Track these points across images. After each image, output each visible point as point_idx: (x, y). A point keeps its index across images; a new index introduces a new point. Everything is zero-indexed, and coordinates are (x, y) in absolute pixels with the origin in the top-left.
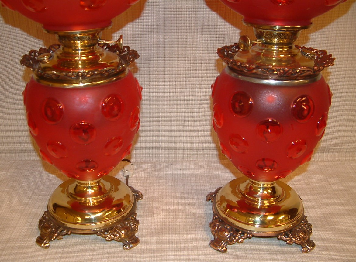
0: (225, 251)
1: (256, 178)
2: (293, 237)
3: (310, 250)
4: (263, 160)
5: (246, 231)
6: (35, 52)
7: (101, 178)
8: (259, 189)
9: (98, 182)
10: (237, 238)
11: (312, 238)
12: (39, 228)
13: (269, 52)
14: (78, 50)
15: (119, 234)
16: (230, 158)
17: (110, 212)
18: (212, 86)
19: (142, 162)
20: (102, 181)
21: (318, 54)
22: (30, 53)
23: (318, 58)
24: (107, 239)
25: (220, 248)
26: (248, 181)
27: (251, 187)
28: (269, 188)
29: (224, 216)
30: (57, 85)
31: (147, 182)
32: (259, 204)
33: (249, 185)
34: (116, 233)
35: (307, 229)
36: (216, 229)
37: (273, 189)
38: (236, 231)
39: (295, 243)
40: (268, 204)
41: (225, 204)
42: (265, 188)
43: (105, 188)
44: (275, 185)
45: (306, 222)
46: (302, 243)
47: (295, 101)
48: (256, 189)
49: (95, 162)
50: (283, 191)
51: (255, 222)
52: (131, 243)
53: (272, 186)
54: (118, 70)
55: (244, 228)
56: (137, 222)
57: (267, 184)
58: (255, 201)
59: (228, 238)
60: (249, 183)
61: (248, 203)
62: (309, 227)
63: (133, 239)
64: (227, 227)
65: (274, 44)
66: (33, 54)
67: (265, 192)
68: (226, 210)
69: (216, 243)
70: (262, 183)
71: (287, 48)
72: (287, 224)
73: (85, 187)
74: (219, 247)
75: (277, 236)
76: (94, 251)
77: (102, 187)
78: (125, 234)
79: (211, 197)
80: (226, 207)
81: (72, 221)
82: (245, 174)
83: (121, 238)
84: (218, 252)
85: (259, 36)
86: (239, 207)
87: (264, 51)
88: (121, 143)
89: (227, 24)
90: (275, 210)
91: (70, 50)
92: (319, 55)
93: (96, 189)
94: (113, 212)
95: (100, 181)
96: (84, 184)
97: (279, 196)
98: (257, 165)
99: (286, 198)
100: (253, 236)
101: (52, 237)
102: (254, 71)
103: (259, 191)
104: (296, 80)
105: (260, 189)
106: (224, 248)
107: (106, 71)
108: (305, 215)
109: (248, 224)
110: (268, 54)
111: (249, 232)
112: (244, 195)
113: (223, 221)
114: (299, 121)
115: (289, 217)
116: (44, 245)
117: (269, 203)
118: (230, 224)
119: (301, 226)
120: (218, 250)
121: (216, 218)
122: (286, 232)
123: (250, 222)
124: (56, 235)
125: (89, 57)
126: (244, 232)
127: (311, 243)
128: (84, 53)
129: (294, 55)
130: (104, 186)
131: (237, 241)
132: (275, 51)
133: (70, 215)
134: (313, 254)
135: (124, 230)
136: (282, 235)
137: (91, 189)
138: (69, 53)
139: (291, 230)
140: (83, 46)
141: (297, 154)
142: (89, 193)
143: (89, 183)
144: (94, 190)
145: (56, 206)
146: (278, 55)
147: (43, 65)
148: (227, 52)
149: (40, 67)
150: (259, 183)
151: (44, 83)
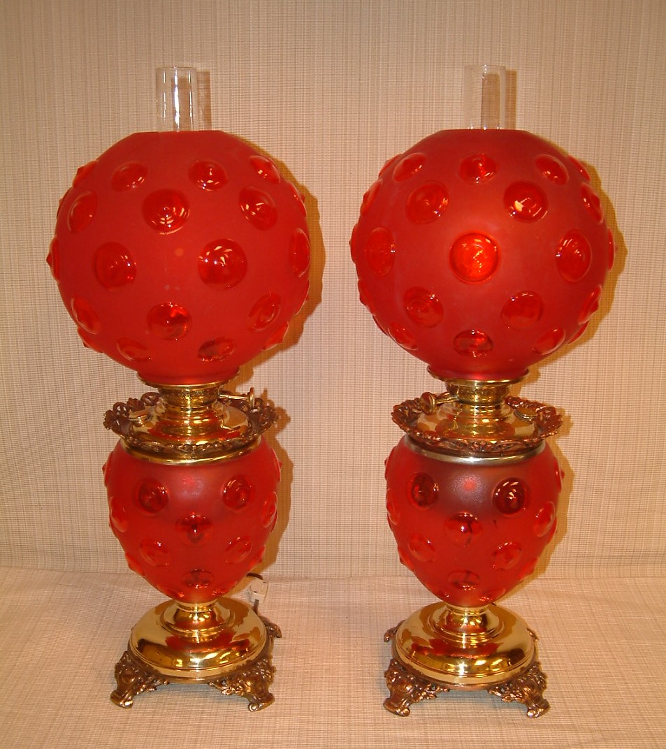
0: (407, 714)
1: (457, 602)
2: (512, 693)
3: (541, 714)
4: (468, 572)
5: (439, 683)
6: (121, 405)
7: (216, 600)
8: (462, 619)
9: (210, 606)
10: (424, 694)
11: (545, 695)
12: (116, 676)
13: (466, 414)
14: (188, 410)
15: (243, 687)
17: (228, 653)
19: (281, 579)
20: (217, 604)
21: (545, 413)
22: (116, 406)
23: (545, 419)
24: (224, 693)
25: (399, 710)
26: (445, 607)
27: (449, 617)
28: (477, 617)
29: (407, 661)
30: (158, 460)
32: (464, 642)
33: (447, 614)
34: (238, 685)
35: (536, 681)
36: (393, 681)
37: (484, 618)
38: (423, 682)
39: (515, 701)
40: (476, 642)
41: (409, 643)
42: (472, 617)
43: (221, 616)
44: (488, 613)
45: (538, 671)
46: (526, 701)
47: (500, 486)
48: (458, 618)
49: (210, 573)
50: (500, 622)
51: (457, 669)
52: (261, 702)
53: (482, 613)
54: (247, 441)
55: (437, 678)
56: (272, 670)
57: (473, 611)
58: (456, 638)
59: (411, 694)
60: (446, 611)
61: (447, 641)
62: (540, 679)
63: (264, 695)
64: (410, 678)
65: (474, 404)
66: (119, 409)
67: (472, 623)
68: (411, 653)
69: (394, 703)
70: (466, 610)
71: (493, 408)
72: (506, 671)
73: (191, 613)
74: (397, 708)
76: (202, 713)
77: (217, 614)
78: (253, 687)
79: (391, 634)
80: (410, 647)
81: (169, 665)
83: (245, 692)
84: (396, 716)
85: (452, 392)
86: (432, 648)
87: (458, 414)
88: (249, 546)
90: (488, 650)
91: (177, 409)
94: (233, 653)
95: (213, 604)
96: (189, 609)
97: (494, 630)
98: (450, 580)
99: (505, 633)
100: (449, 690)
101: (139, 689)
102: (441, 444)
103: (463, 622)
105: (464, 619)
106: (406, 710)
107: (230, 443)
108: (538, 660)
109: (447, 673)
110: (465, 418)
111: (444, 685)
112: (438, 629)
113: (405, 669)
114: (506, 516)
115: (509, 662)
116: (125, 702)
117: (478, 639)
118: (417, 674)
119: (526, 676)
120: (396, 713)
121: (395, 665)
122: (502, 685)
123: (449, 670)
124: (144, 686)
125: (204, 420)
126: (436, 684)
127: (542, 703)
128: (197, 415)
129: (505, 419)
130: (219, 612)
131: (425, 697)
132: (475, 414)
133: (167, 655)
134: (545, 719)
135: (251, 680)
136: (495, 690)
137: (199, 616)
138: (176, 413)
139: (508, 682)
140: (196, 404)
141: (507, 563)
142: (197, 622)
143: (196, 608)
144: (204, 617)
145: (143, 644)
146: (480, 419)
147: (136, 429)
148: (410, 410)
149: (133, 431)
150: (462, 609)
151: (139, 455)
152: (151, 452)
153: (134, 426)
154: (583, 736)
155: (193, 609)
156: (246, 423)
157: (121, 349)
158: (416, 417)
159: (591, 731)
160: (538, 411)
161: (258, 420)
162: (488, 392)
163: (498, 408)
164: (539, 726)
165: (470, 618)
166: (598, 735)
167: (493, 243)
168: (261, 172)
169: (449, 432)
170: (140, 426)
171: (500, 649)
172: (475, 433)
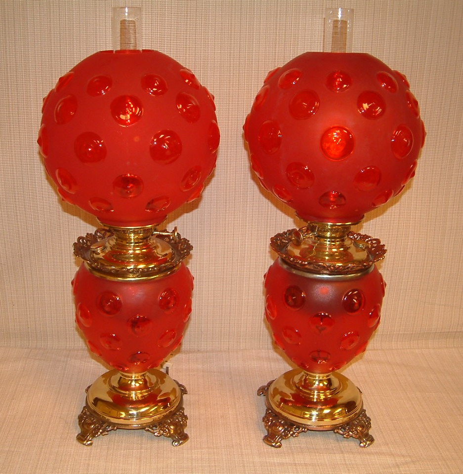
0: (280, 446)
1: (311, 370)
2: (350, 431)
3: (369, 445)
4: (318, 351)
5: (301, 425)
6: (82, 238)
7: (147, 371)
8: (314, 382)
9: (143, 375)
10: (291, 433)
11: (371, 432)
12: (79, 424)
13: (322, 245)
14: (131, 243)
15: (169, 430)
16: (284, 349)
17: (156, 407)
18: (265, 276)
20: (148, 374)
21: (372, 242)
22: (79, 239)
23: (372, 247)
24: (156, 434)
25: (274, 444)
26: (303, 373)
27: (305, 380)
28: (325, 380)
29: (278, 410)
30: (112, 278)
31: (189, 375)
32: (315, 397)
33: (304, 377)
34: (165, 428)
35: (365, 423)
36: (270, 423)
37: (329, 381)
38: (290, 425)
39: (352, 436)
40: (324, 397)
41: (278, 398)
43: (151, 381)
44: (332, 377)
45: (365, 416)
46: (359, 437)
47: (347, 295)
48: (312, 381)
50: (340, 383)
51: (311, 415)
52: (181, 440)
53: (328, 378)
55: (299, 422)
56: (186, 417)
57: (322, 376)
58: (310, 394)
59: (282, 432)
60: (303, 375)
61: (303, 396)
62: (367, 421)
63: (182, 435)
64: (281, 422)
65: (327, 238)
66: (81, 241)
67: (321, 385)
68: (280, 404)
69: (270, 438)
70: (317, 375)
71: (340, 241)
72: (344, 417)
73: (129, 380)
74: (273, 442)
75: (333, 430)
76: (141, 448)
77: (148, 380)
78: (174, 430)
79: (263, 391)
80: (279, 400)
81: (115, 415)
82: (299, 366)
83: (170, 433)
84: (273, 448)
85: (312, 229)
86: (293, 400)
87: (316, 245)
88: (174, 335)
89: (279, 212)
90: (332, 403)
91: (124, 243)
92: (373, 244)
93: (141, 383)
94: (159, 407)
95: (145, 374)
96: (129, 377)
97: (336, 388)
98: (311, 356)
99: (343, 390)
100: (308, 430)
101: (97, 433)
102: (307, 266)
103: (315, 384)
104: (347, 274)
105: (316, 381)
106: (279, 443)
108: (364, 408)
109: (304, 418)
110: (321, 247)
111: (305, 426)
112: (298, 388)
113: (277, 416)
114: (350, 314)
115: (347, 410)
116: (87, 442)
117: (325, 395)
118: (285, 419)
119: (359, 419)
120: (272, 446)
121: (269, 413)
122: (343, 426)
123: (306, 416)
124: (101, 431)
125: (143, 251)
126: (299, 426)
127: (369, 437)
128: (138, 246)
129: (348, 248)
130: (150, 379)
131: (292, 435)
132: (327, 245)
133: (113, 409)
134: (371, 449)
135: (173, 425)
136: (338, 429)
137: (136, 383)
138: (123, 245)
139: (348, 424)
140: (137, 238)
141: (350, 345)
142: (134, 386)
143: (134, 376)
144: (139, 383)
145: (96, 401)
146: (331, 249)
147: (95, 256)
148: (281, 240)
149: (93, 257)
150: (314, 374)
151: (97, 274)
152: (110, 273)
153: (94, 254)
154: (399, 460)
155: (131, 377)
156: (170, 251)
157: (91, 203)
158: (286, 245)
159: (403, 456)
160: (367, 241)
161: (178, 249)
162: (337, 231)
163: (343, 240)
164: (369, 454)
165: (320, 381)
166: (408, 459)
167: (349, 133)
168: (187, 81)
169: (310, 258)
170: (99, 254)
171: (340, 402)
172: (327, 258)
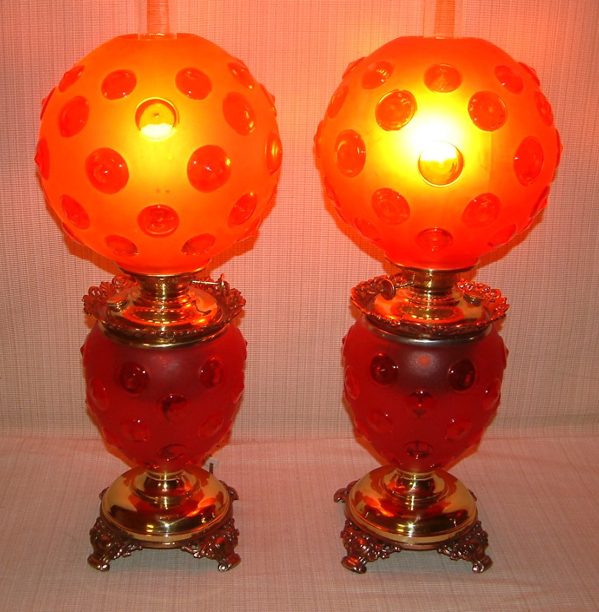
0: (364, 571)
1: (406, 467)
2: (459, 551)
3: (485, 570)
4: (417, 443)
5: (393, 543)
6: (95, 289)
8: (411, 483)
9: (178, 475)
10: (380, 553)
11: (488, 552)
12: (92, 542)
15: (213, 549)
16: (369, 439)
18: (343, 340)
20: (185, 473)
21: (489, 295)
24: (195, 555)
25: (357, 567)
26: (395, 472)
27: (399, 481)
28: (425, 481)
29: (360, 521)
31: (241, 474)
32: (412, 504)
33: (397, 478)
35: (480, 539)
36: (350, 541)
37: (431, 483)
38: (378, 541)
39: (462, 558)
41: (362, 504)
42: (420, 481)
43: (189, 483)
44: (435, 477)
45: (481, 530)
46: (472, 558)
48: (408, 482)
50: (446, 485)
51: (407, 529)
52: (230, 562)
53: (429, 478)
55: (390, 538)
56: (237, 532)
57: (422, 476)
58: (406, 501)
59: (367, 552)
60: (396, 475)
62: (483, 537)
63: (232, 557)
64: (366, 538)
65: (428, 289)
66: (94, 293)
68: (365, 514)
70: (415, 475)
73: (160, 481)
74: (355, 566)
75: (437, 549)
77: (185, 482)
79: (341, 495)
80: (364, 509)
82: (390, 462)
83: (215, 554)
84: (354, 573)
85: (408, 277)
94: (200, 518)
95: (181, 473)
96: (158, 477)
97: (440, 492)
98: (407, 449)
99: (450, 494)
100: (403, 549)
101: (115, 554)
102: (400, 328)
103: (412, 486)
105: (413, 483)
106: (363, 567)
108: (479, 520)
109: (396, 533)
111: (398, 544)
112: (390, 492)
113: (360, 529)
114: (459, 392)
115: (455, 523)
116: (102, 566)
118: (371, 534)
119: (471, 535)
120: (354, 571)
121: (350, 526)
122: (449, 544)
123: (399, 530)
124: (121, 550)
126: (390, 543)
127: (486, 559)
129: (456, 303)
131: (380, 556)
132: (428, 299)
134: (488, 574)
135: (220, 543)
136: (444, 548)
137: (168, 485)
139: (456, 540)
141: (459, 434)
142: (166, 490)
143: (165, 477)
145: (115, 510)
147: (113, 313)
148: (366, 292)
149: (111, 315)
150: (411, 474)
151: (116, 339)
152: (133, 338)
153: (112, 311)
154: (526, 590)
156: (215, 306)
157: (107, 244)
158: (372, 298)
161: (225, 303)
163: (450, 292)
164: (484, 581)
166: (539, 589)
170: (118, 311)
171: (446, 511)
172: (427, 316)
